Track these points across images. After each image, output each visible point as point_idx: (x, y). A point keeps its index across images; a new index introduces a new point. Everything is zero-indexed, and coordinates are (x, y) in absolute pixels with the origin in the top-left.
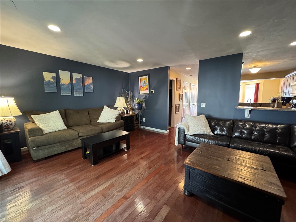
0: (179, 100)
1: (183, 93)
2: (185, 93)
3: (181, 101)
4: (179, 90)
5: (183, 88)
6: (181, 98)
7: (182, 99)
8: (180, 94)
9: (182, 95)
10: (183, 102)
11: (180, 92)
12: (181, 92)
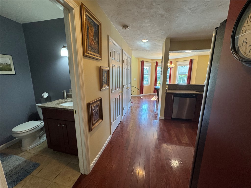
0: (101, 87)
1: (109, 66)
2: (114, 68)
3: (105, 87)
4: (97, 56)
5: (109, 54)
6: (104, 79)
7: (108, 83)
8: (100, 70)
9: (108, 72)
10: (111, 88)
11: (99, 64)
12: (104, 64)
